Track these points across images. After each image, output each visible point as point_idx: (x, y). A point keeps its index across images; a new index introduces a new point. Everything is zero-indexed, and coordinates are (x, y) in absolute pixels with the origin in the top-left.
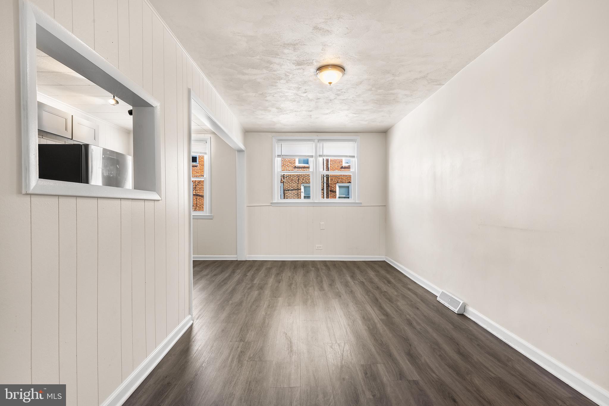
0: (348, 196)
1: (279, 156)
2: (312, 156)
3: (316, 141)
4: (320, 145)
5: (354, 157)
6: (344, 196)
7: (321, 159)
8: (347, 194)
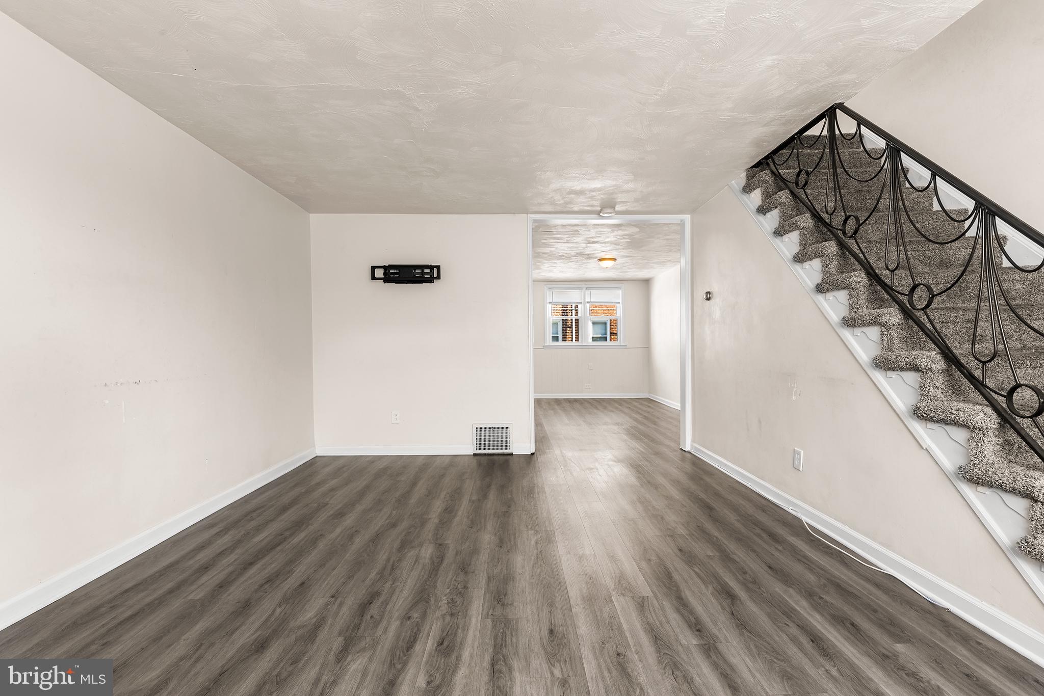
0: (605, 336)
1: (550, 303)
2: (581, 303)
3: (584, 288)
4: (587, 292)
5: (619, 303)
6: (600, 336)
7: (588, 305)
8: (604, 332)
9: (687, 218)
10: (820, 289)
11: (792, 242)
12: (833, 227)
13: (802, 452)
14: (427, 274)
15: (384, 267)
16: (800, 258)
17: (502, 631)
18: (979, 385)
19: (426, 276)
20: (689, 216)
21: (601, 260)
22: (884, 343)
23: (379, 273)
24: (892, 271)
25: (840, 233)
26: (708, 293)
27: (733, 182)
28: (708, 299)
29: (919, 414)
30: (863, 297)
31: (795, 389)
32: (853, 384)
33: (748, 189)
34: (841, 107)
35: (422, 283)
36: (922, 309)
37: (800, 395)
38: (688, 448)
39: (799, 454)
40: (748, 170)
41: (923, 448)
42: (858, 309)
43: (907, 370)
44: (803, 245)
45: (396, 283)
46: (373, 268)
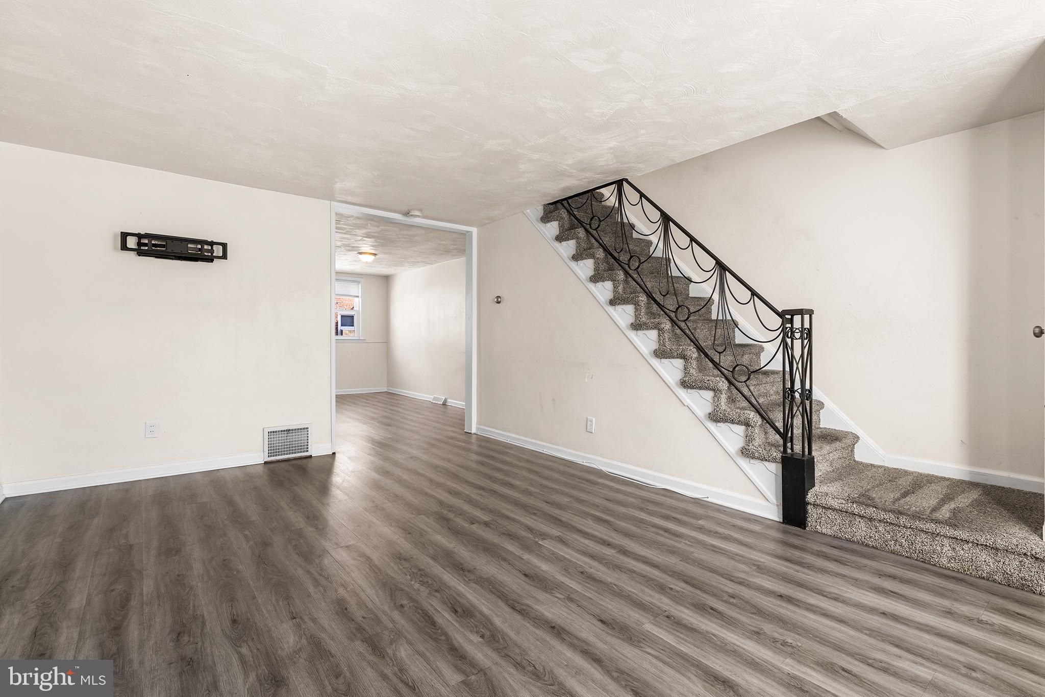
5: (358, 297)
9: (474, 230)
10: (612, 302)
11: (587, 267)
12: (620, 261)
13: (594, 419)
14: (207, 251)
15: (140, 236)
16: (595, 279)
17: (491, 587)
18: (716, 365)
19: (206, 254)
20: (476, 229)
21: (360, 253)
22: (661, 341)
23: (132, 242)
24: (664, 296)
25: (626, 267)
26: (498, 297)
27: (528, 211)
28: (498, 302)
29: (684, 384)
30: (643, 311)
31: (587, 374)
32: (635, 368)
33: (546, 219)
34: (627, 181)
35: (198, 261)
36: (684, 321)
37: (592, 378)
38: (474, 431)
39: (591, 421)
40: (545, 206)
41: (685, 405)
42: (641, 318)
43: (677, 358)
44: (596, 269)
45: (156, 257)
46: (124, 236)
